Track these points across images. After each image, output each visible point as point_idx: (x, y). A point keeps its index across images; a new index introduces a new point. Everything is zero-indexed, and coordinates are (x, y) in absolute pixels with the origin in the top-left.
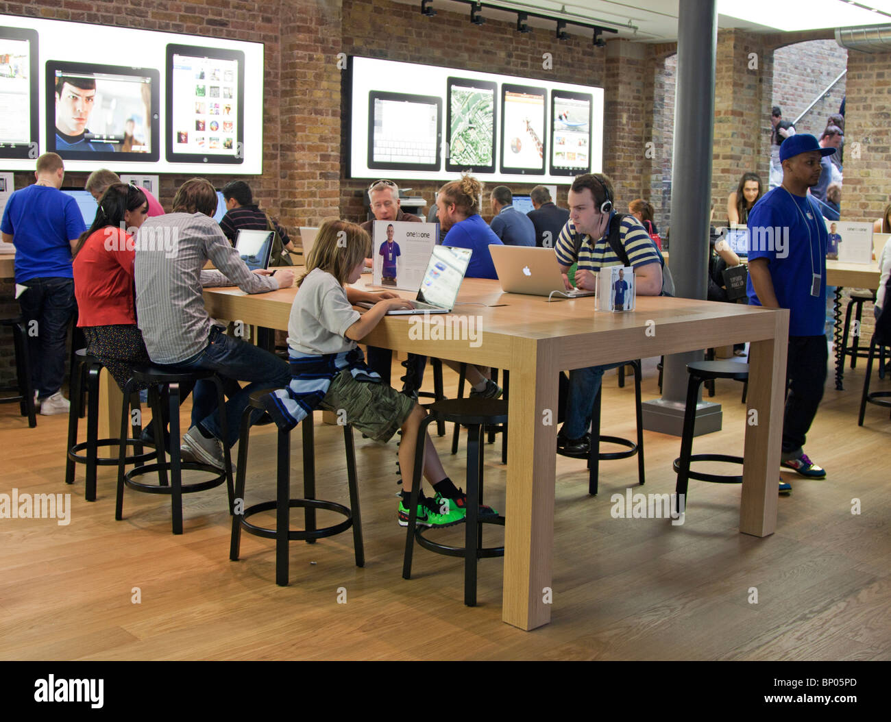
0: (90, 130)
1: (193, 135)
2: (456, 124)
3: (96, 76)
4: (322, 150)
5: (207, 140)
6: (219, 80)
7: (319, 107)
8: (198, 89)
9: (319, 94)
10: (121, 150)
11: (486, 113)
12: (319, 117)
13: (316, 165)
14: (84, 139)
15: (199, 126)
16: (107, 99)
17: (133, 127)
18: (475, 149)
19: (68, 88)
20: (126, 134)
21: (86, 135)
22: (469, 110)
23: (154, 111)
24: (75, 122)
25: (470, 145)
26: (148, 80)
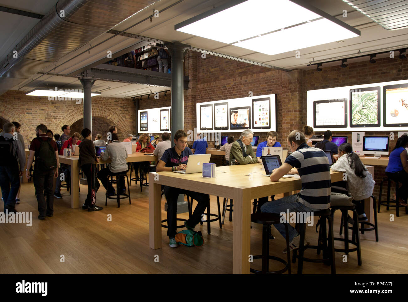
0: (237, 123)
1: (258, 122)
2: (355, 108)
4: (291, 123)
5: (262, 123)
7: (290, 110)
8: (259, 109)
9: (289, 106)
10: (243, 127)
11: (373, 101)
12: (290, 113)
13: (289, 128)
15: (260, 119)
17: (246, 121)
18: (367, 117)
19: (233, 114)
20: (244, 123)
22: (362, 101)
23: (250, 117)
24: (234, 121)
25: (363, 116)
26: (248, 109)
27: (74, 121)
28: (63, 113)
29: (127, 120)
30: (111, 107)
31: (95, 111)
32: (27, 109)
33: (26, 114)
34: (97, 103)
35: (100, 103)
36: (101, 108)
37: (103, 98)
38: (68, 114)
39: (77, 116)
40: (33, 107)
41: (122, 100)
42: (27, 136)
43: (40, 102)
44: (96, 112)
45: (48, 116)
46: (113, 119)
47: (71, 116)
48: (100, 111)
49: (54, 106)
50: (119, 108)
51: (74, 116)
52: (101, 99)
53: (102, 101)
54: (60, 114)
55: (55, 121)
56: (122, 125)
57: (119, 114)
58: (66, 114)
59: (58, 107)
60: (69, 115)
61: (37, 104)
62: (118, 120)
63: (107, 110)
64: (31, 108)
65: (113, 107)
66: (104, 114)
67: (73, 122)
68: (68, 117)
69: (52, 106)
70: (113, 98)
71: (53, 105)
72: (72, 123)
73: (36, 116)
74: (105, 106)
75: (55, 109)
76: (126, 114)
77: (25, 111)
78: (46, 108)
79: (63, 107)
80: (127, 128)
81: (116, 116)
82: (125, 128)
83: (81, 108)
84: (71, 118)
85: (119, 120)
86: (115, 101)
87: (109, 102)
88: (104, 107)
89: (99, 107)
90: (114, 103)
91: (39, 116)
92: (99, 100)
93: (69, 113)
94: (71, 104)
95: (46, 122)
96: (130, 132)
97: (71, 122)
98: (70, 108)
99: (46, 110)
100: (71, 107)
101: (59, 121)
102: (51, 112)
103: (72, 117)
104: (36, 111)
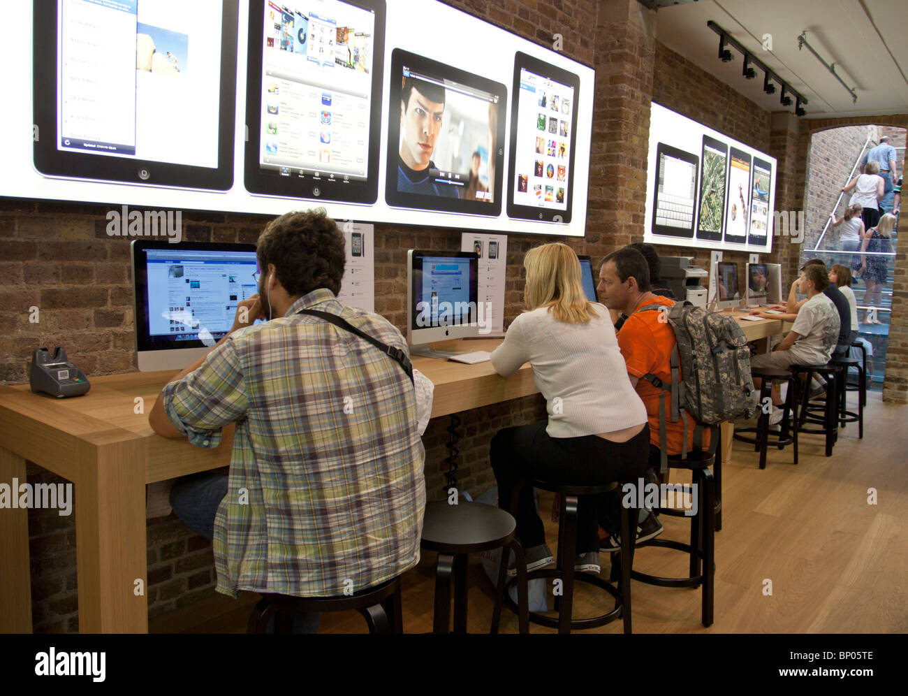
0: (436, 165)
1: (533, 181)
2: (705, 188)
3: (447, 84)
4: (634, 209)
5: (543, 190)
6: (557, 110)
8: (539, 119)
10: (465, 196)
11: (721, 177)
12: (634, 170)
13: (630, 227)
14: (428, 178)
15: (538, 171)
16: (455, 120)
17: (479, 164)
18: (713, 215)
19: (415, 94)
20: (471, 173)
21: (431, 170)
22: (712, 172)
23: (498, 147)
24: (420, 149)
25: (711, 210)
26: (496, 99)
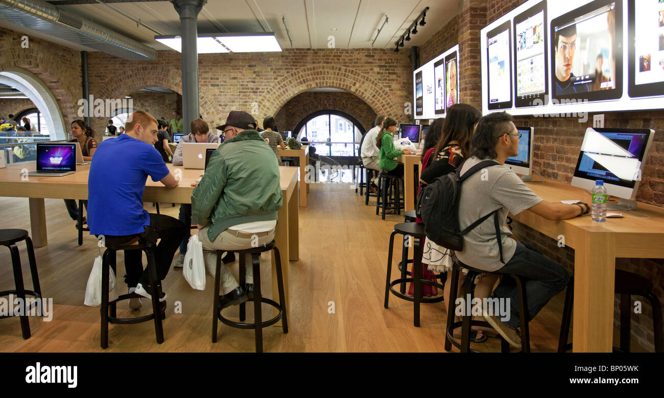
0: (574, 75)
1: (656, 56)
10: (591, 89)
14: (569, 85)
16: (584, 40)
17: (602, 62)
20: (596, 71)
21: (571, 79)
24: (565, 68)
26: (613, 6)
27: (287, 96)
28: (267, 82)
29: (394, 92)
30: (358, 67)
31: (325, 76)
32: (211, 79)
33: (209, 86)
34: (330, 61)
35: (336, 60)
36: (337, 71)
37: (342, 50)
38: (276, 85)
39: (292, 87)
40: (220, 75)
41: (382, 52)
42: (213, 122)
43: (231, 66)
44: (327, 79)
45: (243, 89)
46: (362, 91)
47: (282, 87)
48: (336, 76)
49: (252, 71)
50: (376, 70)
51: (287, 87)
52: (337, 53)
53: (341, 56)
54: (263, 84)
55: (254, 97)
56: (382, 103)
57: (376, 82)
58: (272, 84)
59: (258, 72)
60: (279, 86)
61: (225, 69)
62: (374, 93)
63: (350, 74)
64: (217, 77)
65: (362, 66)
66: (344, 81)
67: (285, 98)
68: (277, 91)
69: (249, 71)
70: (363, 49)
71: (251, 69)
72: (283, 100)
73: (225, 89)
74: (346, 66)
75: (254, 75)
76: (393, 80)
77: (209, 82)
78: (239, 75)
79: (268, 72)
80: (395, 110)
81: (369, 86)
82: (388, 109)
83: (298, 72)
84: (282, 90)
85: (376, 93)
86: (366, 56)
87: (353, 58)
88: (343, 68)
89: (333, 69)
90: (364, 59)
91: (230, 88)
92: (334, 56)
93: (278, 82)
94: (281, 66)
95: (241, 99)
96: (401, 116)
97: (282, 97)
98: (280, 72)
99: (240, 79)
100: (282, 71)
101: (261, 98)
102: (247, 82)
103: (284, 89)
104: (225, 82)
